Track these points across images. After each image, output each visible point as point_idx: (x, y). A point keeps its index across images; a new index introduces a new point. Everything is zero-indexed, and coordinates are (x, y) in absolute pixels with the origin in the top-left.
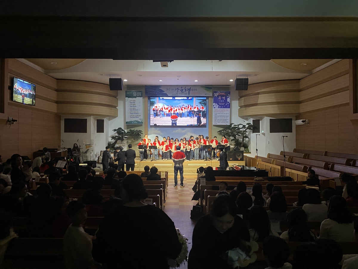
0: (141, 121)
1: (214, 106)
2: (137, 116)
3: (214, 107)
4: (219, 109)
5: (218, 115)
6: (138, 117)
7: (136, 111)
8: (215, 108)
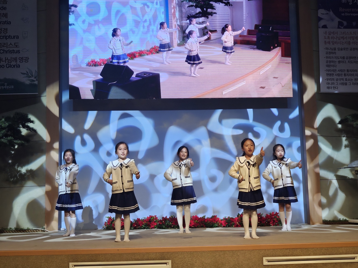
0: (28, 82)
1: (320, 19)
2: (15, 59)
3: (322, 23)
4: (343, 30)
5: (340, 54)
6: (19, 66)
7: (9, 41)
8: (325, 27)
